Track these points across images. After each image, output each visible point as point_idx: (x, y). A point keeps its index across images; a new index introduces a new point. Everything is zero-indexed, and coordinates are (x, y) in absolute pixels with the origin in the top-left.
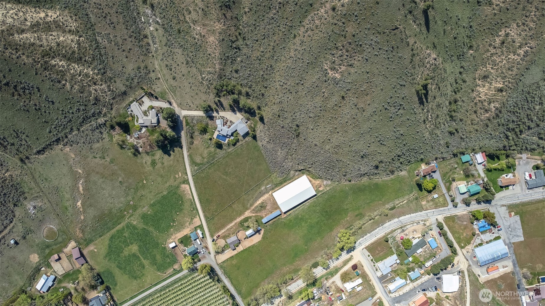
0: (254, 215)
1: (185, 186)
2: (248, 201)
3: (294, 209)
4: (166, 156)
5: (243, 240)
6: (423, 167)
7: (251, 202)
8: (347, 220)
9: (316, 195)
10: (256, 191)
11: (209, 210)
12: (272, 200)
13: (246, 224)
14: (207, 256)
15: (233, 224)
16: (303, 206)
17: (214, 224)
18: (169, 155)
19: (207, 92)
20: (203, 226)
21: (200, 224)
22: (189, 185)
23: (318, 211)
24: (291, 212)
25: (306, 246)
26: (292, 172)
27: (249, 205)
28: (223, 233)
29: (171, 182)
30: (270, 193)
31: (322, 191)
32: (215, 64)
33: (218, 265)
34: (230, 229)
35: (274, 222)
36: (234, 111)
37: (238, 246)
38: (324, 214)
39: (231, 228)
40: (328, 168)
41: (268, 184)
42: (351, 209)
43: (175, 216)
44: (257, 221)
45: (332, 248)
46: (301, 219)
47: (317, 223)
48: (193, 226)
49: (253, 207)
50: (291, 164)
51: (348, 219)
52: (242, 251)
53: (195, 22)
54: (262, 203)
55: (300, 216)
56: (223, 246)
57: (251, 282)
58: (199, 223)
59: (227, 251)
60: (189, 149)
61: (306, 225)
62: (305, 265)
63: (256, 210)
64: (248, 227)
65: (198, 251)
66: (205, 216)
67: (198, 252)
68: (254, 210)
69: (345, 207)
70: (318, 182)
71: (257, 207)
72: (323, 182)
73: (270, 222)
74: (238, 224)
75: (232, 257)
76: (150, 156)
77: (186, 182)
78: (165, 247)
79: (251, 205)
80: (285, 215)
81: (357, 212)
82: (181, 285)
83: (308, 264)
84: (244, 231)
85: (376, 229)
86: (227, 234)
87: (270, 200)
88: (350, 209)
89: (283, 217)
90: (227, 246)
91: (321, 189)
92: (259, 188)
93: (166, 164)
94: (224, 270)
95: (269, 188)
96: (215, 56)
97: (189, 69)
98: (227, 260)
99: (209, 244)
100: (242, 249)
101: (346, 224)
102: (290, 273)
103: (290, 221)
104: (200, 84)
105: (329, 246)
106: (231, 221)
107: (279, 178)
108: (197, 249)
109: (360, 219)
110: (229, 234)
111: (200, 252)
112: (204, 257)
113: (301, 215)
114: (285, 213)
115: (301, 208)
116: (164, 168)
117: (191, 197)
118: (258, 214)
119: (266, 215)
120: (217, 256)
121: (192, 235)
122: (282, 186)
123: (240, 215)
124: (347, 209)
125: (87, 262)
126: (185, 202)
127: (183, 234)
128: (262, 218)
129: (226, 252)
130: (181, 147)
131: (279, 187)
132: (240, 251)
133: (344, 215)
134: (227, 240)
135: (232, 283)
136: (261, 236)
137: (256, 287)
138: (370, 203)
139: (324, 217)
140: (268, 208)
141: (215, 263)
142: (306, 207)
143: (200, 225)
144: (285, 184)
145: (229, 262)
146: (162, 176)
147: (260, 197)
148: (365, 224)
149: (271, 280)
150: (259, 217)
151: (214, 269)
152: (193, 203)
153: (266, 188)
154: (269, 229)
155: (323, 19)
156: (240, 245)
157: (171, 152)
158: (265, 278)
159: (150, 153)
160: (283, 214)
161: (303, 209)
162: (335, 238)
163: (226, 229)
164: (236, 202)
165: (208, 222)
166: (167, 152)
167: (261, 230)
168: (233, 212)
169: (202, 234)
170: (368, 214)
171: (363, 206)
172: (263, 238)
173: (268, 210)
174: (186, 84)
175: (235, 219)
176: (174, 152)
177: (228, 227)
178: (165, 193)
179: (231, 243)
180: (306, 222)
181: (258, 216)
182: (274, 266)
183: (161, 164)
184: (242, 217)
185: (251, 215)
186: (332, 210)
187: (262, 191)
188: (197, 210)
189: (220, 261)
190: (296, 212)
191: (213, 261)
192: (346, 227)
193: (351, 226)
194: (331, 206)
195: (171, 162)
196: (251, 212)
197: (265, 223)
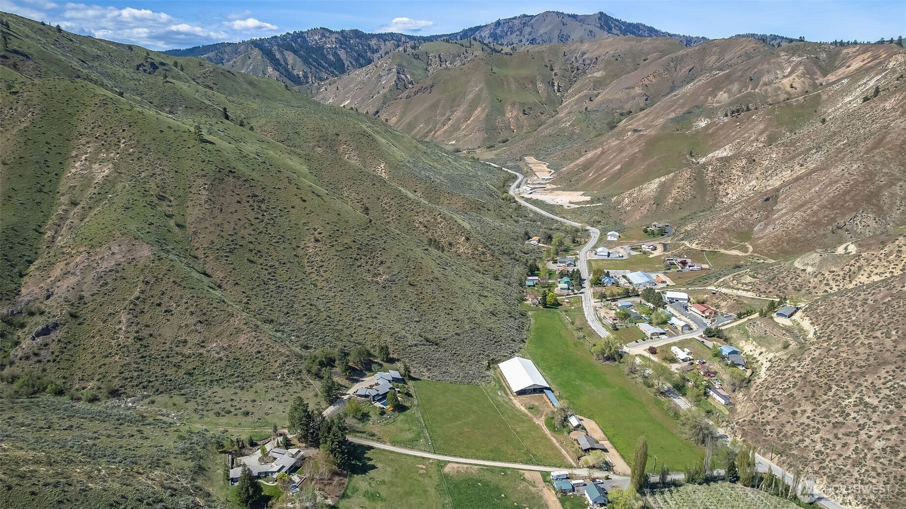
1: (449, 469)
4: (372, 473)
11: (513, 455)
15: (553, 439)
18: (373, 467)
19: (305, 385)
22: (449, 462)
25: (614, 387)
28: (568, 453)
29: (430, 485)
32: (278, 351)
43: (509, 503)
47: (578, 373)
48: (541, 484)
51: (579, 352)
53: (202, 344)
60: (379, 440)
62: (648, 394)
69: (561, 351)
75: (621, 456)
76: (355, 495)
77: (441, 465)
83: (647, 390)
93: (386, 478)
101: (587, 355)
104: (287, 388)
105: (617, 371)
109: (582, 345)
116: (392, 484)
117: (476, 467)
118: (545, 414)
124: (564, 350)
126: (481, 478)
127: (554, 502)
130: (371, 447)
138: (560, 336)
139: (570, 367)
146: (408, 494)
148: (589, 342)
152: (492, 469)
157: (370, 463)
159: (349, 493)
166: (364, 469)
170: (577, 339)
171: (563, 340)
172: (590, 418)
176: (370, 459)
177: (557, 445)
178: (448, 499)
183: (383, 486)
184: (545, 427)
186: (562, 360)
187: (504, 401)
188: (509, 468)
195: (389, 469)
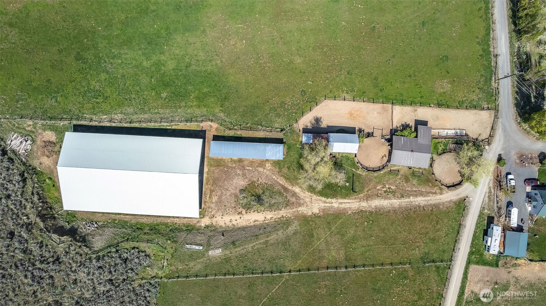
0: (297, 190)
2: (285, 243)
3: (165, 125)
5: (377, 133)
7: (280, 235)
9: (77, 129)
10: (242, 258)
11: (419, 294)
12: (215, 199)
13: (340, 178)
14: (513, 157)
15: (376, 203)
16: (135, 117)
17: (433, 240)
20: (471, 253)
21: (473, 268)
23: (103, 76)
24: (182, 126)
26: (98, 243)
27: (291, 229)
28: (422, 194)
30: (205, 221)
31: (52, 128)
33: (496, 109)
34: (393, 193)
35: (251, 129)
37: (405, 127)
38: (89, 55)
39: (389, 193)
41: (193, 256)
44: (301, 167)
46: (166, 85)
47: (128, 42)
48: (502, 274)
49: (284, 213)
50: (82, 275)
52: (402, 103)
54: (248, 207)
55: (164, 95)
56: (449, 157)
58: (477, 271)
59: (444, 133)
61: (163, 58)
63: (281, 200)
64: (338, 163)
65: (529, 189)
66: (444, 281)
67: (534, 188)
68: (288, 204)
71: (271, 207)
72: (29, 154)
73: (261, 134)
74: (361, 191)
75: (440, 105)
79: (285, 223)
80: (205, 125)
84: (359, 158)
86: (414, 185)
87: (220, 201)
89: (215, 125)
90: (436, 147)
91: (50, 136)
92: (227, 260)
94: (488, 80)
95: (199, 238)
98: (460, 106)
99: (486, 189)
100: (398, 109)
103: (201, 99)
106: (378, 214)
107: (148, 251)
108: (528, 196)
110: (407, 180)
111: (528, 181)
112: (523, 159)
113: (158, 94)
114: (199, 134)
115: (146, 116)
119: (262, 163)
120: (485, 135)
121: (523, 251)
122: (159, 220)
123: (338, 215)
124: (11, 25)
128: (276, 163)
129: (451, 132)
132: (408, 109)
134: (425, 165)
135: (489, 30)
136: (317, 112)
139: (96, 48)
140: (241, 182)
141: (500, 120)
142: (130, 110)
143: (477, 263)
144: (144, 220)
145: (460, 96)
147: (244, 228)
150: (285, 170)
151: (517, 105)
153: (208, 246)
154: (278, 115)
156: (397, 123)
160: (209, 135)
163: (405, 202)
164: (325, 263)
165: (446, 257)
167: (306, 131)
168: (354, 239)
169: (486, 233)
172: (314, 102)
173: (244, 175)
175: (360, 212)
177: (395, 202)
179: (421, 149)
180: (158, 65)
181: (287, 179)
184: (337, 203)
185: (305, 195)
186: (60, 51)
187: (225, 246)
189: (486, 116)
190: (167, 112)
191: (505, 130)
194: (53, 66)
196: (300, 205)
197: (279, 141)
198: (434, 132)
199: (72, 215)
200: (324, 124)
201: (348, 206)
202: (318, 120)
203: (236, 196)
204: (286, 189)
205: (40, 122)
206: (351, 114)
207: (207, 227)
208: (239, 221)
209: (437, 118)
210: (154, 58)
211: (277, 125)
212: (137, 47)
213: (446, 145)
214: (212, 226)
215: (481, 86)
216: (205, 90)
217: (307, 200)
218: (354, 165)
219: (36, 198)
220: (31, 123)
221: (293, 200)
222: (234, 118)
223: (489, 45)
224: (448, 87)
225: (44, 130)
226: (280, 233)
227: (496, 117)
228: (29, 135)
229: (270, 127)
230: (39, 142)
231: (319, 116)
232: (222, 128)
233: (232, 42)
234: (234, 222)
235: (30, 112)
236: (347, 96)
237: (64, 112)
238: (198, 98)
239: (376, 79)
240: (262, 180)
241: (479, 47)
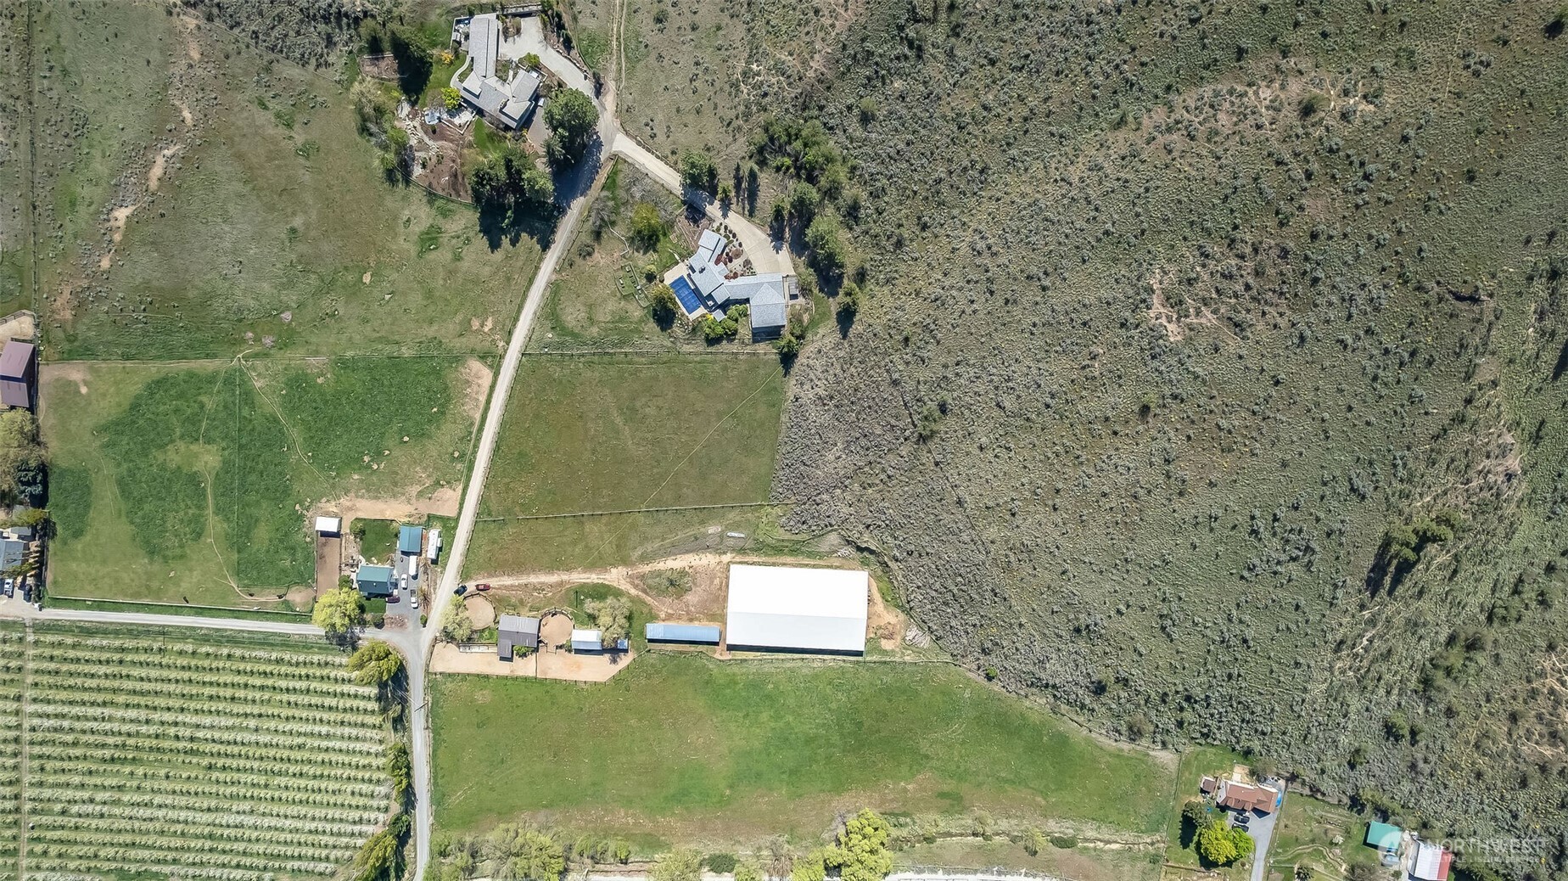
0: (633, 592)
1: (478, 371)
2: (645, 539)
3: (768, 656)
4: (482, 242)
5: (552, 648)
6: (1238, 776)
7: (649, 547)
8: (905, 790)
9: (859, 654)
10: (689, 524)
11: (508, 489)
12: (717, 581)
13: (590, 606)
14: (410, 625)
15: (553, 578)
16: (800, 664)
17: (494, 542)
18: (494, 245)
19: (735, 124)
20: (455, 528)
21: (453, 514)
22: (496, 375)
23: (834, 706)
24: (751, 655)
25: (731, 787)
26: (833, 538)
27: (638, 552)
28: (506, 587)
29: (446, 330)
30: (727, 558)
31: (885, 653)
32: (813, 53)
33: (427, 672)
34: (535, 589)
35: (681, 652)
36: (777, 237)
37: (524, 655)
38: (849, 726)
39: (540, 588)
40: (949, 597)
41: (736, 526)
42: (939, 764)
43: (391, 443)
44: (629, 618)
45: (804, 843)
46: (768, 697)
47: (809, 741)
48: (425, 508)
49: (646, 569)
50: (845, 510)
51: (910, 787)
52: (526, 679)
54: (683, 573)
55: (770, 686)
56: (478, 626)
57: (492, 789)
58: (449, 511)
59: (483, 649)
60: (567, 264)
61: (773, 724)
62: (687, 843)
63: (650, 581)
64: (592, 619)
65: (395, 592)
66: (483, 501)
67: (390, 595)
68: (643, 577)
69: (924, 747)
70: (893, 620)
71: (659, 574)
72: (907, 628)
73: (670, 647)
74: (568, 590)
75: (487, 677)
76: (434, 212)
77: (493, 359)
78: (302, 515)
79: (644, 559)
80: (728, 656)
81: (948, 786)
82: (279, 661)
83: (700, 847)
84: (571, 624)
85: (976, 872)
86: (514, 597)
87: (712, 580)
88: (934, 763)
89: (717, 656)
90: (491, 635)
91: (887, 645)
92: (702, 522)
93: (465, 265)
94: (435, 703)
95: (731, 542)
96: (833, 26)
97: (725, 19)
98: (465, 677)
99: (439, 592)
100: (531, 673)
101: (892, 801)
102: (627, 837)
103: (732, 682)
104: (727, 87)
105: (800, 831)
106: (552, 567)
107: (782, 531)
108: (396, 586)
109: (945, 812)
110: (522, 602)
111: (397, 600)
112: (400, 623)
113: (776, 687)
114: (731, 648)
115: (788, 665)
116: (451, 273)
117: (478, 416)
118: (649, 600)
119: (669, 617)
120: (439, 646)
121: (405, 533)
122: (773, 560)
123: (591, 567)
124: (927, 757)
125: (32, 408)
126: (448, 416)
127: (382, 511)
128: (653, 618)
129: (475, 649)
130: (546, 245)
131: (764, 559)
132: (520, 673)
133: (904, 769)
134: (503, 618)
135: (434, 755)
136: (614, 669)
137: (499, 813)
138: (1007, 781)
139: (842, 734)
140: (690, 598)
141: (423, 662)
142: (805, 671)
143: (449, 519)
144: (789, 559)
145: (465, 687)
146: (429, 294)
147: (687, 552)
148: (950, 835)
149: (557, 823)
150: (645, 610)
151: (407, 677)
152: (471, 437)
153: (722, 536)
154: (653, 666)
155: (1251, 120)
156: (532, 658)
157: (506, 241)
158: (545, 807)
159: (440, 202)
160: (722, 646)
161: (792, 670)
162: (832, 819)
163: (524, 580)
164: (604, 520)
165: (481, 525)
166: (492, 230)
167: (626, 651)
168: (574, 543)
169: (440, 549)
170: (978, 813)
171: (981, 778)
172: (617, 680)
173: (687, 605)
174: (686, 61)
175: (569, 570)
176: (514, 242)
177: (534, 579)
178: (406, 352)
179: (509, 634)
180: (777, 717)
181: (643, 602)
182: (594, 784)
183: (449, 256)
184: (593, 578)
185: (625, 586)
186: (878, 731)
187: (705, 535)
188: (470, 468)
189: (438, 666)
190: (767, 668)
191: (419, 652)
192: (888, 807)
193: (905, 815)
194: (885, 715)
195: (487, 270)
196: (630, 576)
197: (651, 641)
198: (495, 649)
199: (865, 563)
200: (607, 657)
201: (583, 576)
202: (614, 661)
203: (695, 584)
204: (644, 591)
205: (897, 659)
206: (579, 667)
207: (725, 553)
208: (692, 559)
209: (489, 664)
210: (781, 724)
211: (655, 656)
212: (800, 735)
213: (481, 637)
214: (720, 554)
215: (443, 698)
216: (728, 691)
217: (623, 582)
218: (575, 617)
219: (896, 583)
220: (907, 658)
221: (636, 582)
222: (698, 663)
223: (434, 738)
224: (478, 696)
225: (893, 651)
226: (650, 549)
227: (428, 666)
228: (910, 646)
229: (662, 654)
230: (899, 638)
231: (613, 666)
232: (710, 654)
233: (701, 740)
234: (697, 557)
235: (908, 668)
236: (583, 686)
237: (872, 668)
238: (736, 683)
239: (553, 703)
240: (668, 600)
241: (445, 737)
